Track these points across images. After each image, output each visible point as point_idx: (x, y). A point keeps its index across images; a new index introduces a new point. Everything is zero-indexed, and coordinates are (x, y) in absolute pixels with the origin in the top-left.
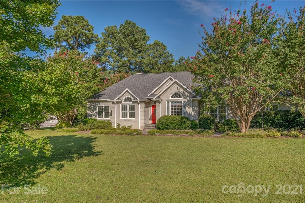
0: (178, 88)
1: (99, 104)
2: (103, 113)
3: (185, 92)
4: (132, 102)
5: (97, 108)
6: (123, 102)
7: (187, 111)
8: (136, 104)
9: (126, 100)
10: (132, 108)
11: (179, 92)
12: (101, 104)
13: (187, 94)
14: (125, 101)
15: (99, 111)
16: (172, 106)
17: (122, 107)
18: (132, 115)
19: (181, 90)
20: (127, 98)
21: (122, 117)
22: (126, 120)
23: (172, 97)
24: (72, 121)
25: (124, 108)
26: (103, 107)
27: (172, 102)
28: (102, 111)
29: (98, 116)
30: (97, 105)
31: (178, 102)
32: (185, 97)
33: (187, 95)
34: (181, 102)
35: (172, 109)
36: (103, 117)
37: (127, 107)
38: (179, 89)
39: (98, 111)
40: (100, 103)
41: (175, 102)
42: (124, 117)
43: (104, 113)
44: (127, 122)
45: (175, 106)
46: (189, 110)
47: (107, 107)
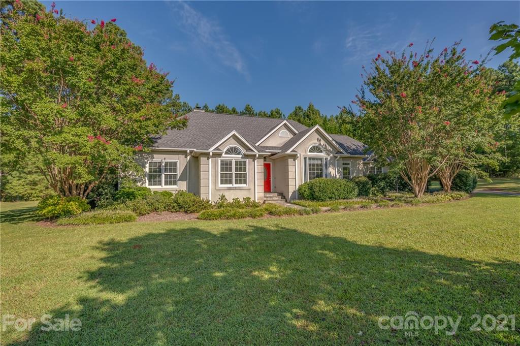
0: (318, 139)
1: (153, 157)
2: (160, 176)
3: (327, 145)
4: (241, 156)
5: (147, 165)
6: (223, 155)
7: (330, 173)
8: (249, 159)
9: (229, 151)
10: (241, 166)
11: (320, 144)
12: (157, 158)
13: (329, 148)
14: (226, 153)
15: (150, 171)
16: (310, 165)
17: (222, 164)
18: (241, 179)
19: (323, 142)
20: (231, 148)
21: (222, 183)
22: (230, 189)
23: (310, 151)
24: (86, 194)
25: (226, 166)
26: (161, 163)
27: (310, 159)
28: (160, 171)
29: (149, 181)
30: (147, 158)
31: (317, 159)
32: (328, 152)
33: (330, 150)
34: (321, 159)
35: (310, 169)
36: (160, 184)
37: (231, 164)
38: (320, 140)
39: (148, 171)
40: (154, 155)
41: (314, 159)
42: (226, 183)
43: (163, 175)
44: (232, 191)
45: (314, 165)
46: (333, 171)
47: (171, 163)
